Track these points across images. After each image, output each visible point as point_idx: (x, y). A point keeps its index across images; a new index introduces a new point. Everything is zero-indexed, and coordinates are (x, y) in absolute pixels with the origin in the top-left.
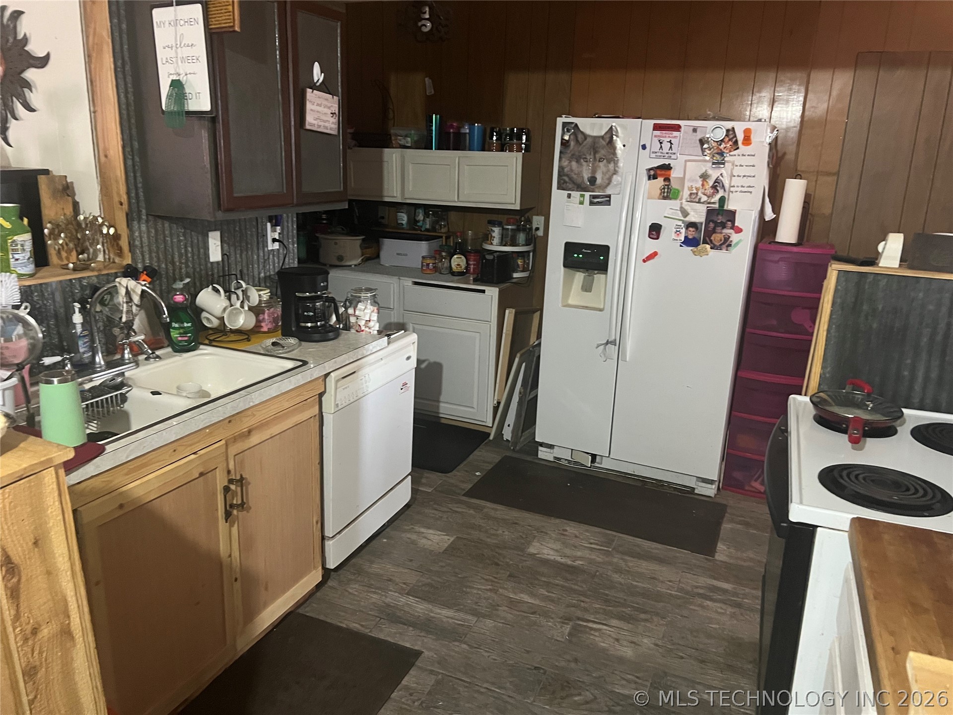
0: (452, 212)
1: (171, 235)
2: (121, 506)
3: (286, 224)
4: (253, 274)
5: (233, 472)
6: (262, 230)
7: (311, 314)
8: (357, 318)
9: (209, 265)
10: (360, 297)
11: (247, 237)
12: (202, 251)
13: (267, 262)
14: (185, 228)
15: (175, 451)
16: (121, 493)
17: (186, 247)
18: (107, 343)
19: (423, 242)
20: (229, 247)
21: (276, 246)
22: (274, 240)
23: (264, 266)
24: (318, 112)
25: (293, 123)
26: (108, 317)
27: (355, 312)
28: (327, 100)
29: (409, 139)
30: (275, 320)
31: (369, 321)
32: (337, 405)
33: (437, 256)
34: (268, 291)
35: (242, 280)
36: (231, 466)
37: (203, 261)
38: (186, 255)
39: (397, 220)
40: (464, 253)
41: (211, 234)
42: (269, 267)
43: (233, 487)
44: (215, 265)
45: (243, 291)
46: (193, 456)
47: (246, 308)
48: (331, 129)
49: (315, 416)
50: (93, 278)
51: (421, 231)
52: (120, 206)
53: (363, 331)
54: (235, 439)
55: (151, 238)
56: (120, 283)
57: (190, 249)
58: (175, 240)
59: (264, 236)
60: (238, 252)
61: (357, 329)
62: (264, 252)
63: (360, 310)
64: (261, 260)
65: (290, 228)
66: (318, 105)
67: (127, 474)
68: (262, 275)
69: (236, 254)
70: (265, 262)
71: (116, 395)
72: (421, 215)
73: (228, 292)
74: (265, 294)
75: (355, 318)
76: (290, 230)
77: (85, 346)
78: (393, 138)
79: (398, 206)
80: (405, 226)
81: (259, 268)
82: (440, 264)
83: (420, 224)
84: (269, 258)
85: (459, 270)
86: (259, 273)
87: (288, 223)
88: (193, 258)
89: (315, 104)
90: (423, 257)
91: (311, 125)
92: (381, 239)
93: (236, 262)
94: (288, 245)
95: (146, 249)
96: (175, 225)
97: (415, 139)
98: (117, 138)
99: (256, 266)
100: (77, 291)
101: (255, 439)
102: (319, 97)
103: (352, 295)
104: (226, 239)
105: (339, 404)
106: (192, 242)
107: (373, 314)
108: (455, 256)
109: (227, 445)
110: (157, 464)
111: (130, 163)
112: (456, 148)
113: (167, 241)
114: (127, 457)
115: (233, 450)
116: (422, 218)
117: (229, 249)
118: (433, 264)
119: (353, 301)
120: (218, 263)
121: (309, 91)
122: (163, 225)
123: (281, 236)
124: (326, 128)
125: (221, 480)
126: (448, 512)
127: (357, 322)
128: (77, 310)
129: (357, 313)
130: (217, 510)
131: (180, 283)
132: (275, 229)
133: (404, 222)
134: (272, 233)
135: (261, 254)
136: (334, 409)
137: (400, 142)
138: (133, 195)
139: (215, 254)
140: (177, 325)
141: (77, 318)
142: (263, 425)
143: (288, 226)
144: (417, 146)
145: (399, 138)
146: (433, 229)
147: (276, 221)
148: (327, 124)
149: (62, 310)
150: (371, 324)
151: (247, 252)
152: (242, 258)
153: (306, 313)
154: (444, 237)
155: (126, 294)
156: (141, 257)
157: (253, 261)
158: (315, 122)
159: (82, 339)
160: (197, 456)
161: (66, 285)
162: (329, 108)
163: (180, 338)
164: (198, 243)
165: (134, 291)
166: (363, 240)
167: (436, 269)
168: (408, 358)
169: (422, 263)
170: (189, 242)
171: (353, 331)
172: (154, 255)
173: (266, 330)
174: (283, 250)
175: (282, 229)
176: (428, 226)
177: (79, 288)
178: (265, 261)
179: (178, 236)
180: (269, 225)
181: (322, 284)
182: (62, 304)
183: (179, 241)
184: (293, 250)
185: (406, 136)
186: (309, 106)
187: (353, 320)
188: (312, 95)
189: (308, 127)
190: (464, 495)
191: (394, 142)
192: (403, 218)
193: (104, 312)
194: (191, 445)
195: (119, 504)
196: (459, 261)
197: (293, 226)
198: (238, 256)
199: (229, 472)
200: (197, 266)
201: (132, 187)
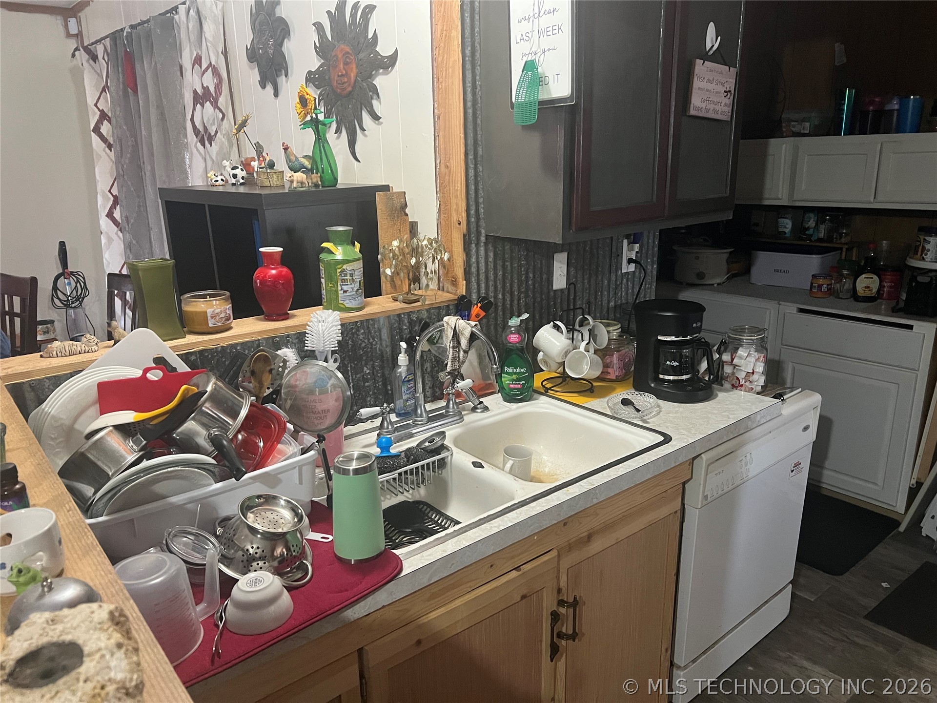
0: (857, 216)
1: (512, 259)
2: (419, 642)
3: (645, 239)
4: (602, 303)
5: (564, 590)
6: (617, 249)
7: (676, 364)
8: (735, 367)
9: (552, 294)
10: (740, 340)
11: (598, 258)
12: (545, 276)
13: (619, 288)
14: (527, 250)
15: (492, 566)
16: (420, 626)
17: (527, 273)
18: (433, 385)
19: (814, 256)
20: (576, 270)
21: (632, 267)
22: (630, 261)
23: (615, 293)
24: (707, 90)
25: (673, 109)
26: (435, 356)
27: (732, 360)
28: (721, 73)
29: (807, 124)
30: (625, 366)
31: (753, 373)
32: (706, 497)
33: (835, 275)
34: (619, 326)
35: (589, 314)
36: (563, 584)
37: (545, 290)
38: (527, 282)
39: (777, 227)
40: (878, 271)
41: (557, 256)
42: (621, 294)
43: (563, 610)
44: (559, 293)
45: (590, 330)
46: (514, 574)
47: (592, 351)
48: (722, 113)
49: (676, 512)
50: (423, 312)
51: (811, 241)
52: (458, 226)
53: (742, 386)
54: (570, 547)
55: (489, 263)
56: (447, 323)
57: (531, 275)
58: (516, 265)
59: (618, 255)
60: (586, 277)
61: (734, 382)
62: (616, 276)
63: (741, 358)
64: (613, 286)
65: (651, 245)
66: (709, 81)
67: (429, 600)
68: (612, 304)
69: (583, 279)
70: (616, 289)
71: (434, 463)
72: (812, 221)
73: (571, 330)
74: (615, 331)
75: (732, 367)
76: (651, 247)
77: (408, 392)
78: (784, 125)
79: (780, 210)
80: (788, 235)
81: (609, 295)
82: (838, 285)
83: (811, 232)
84: (621, 283)
85: (868, 293)
86: (609, 302)
87: (648, 240)
88: (534, 286)
89: (705, 80)
90: (814, 276)
91: (696, 108)
92: (753, 252)
93: (583, 289)
94: (647, 267)
95: (482, 277)
96: (517, 247)
97: (817, 123)
98: (460, 142)
99: (606, 293)
100: (405, 327)
101: (597, 546)
102: (711, 71)
103: (729, 337)
104: (573, 261)
105: (709, 497)
106: (534, 266)
107: (758, 363)
108: (864, 276)
109: (559, 555)
110: (469, 584)
111: (472, 173)
112: (875, 131)
113: (507, 266)
114: (430, 579)
115: (567, 562)
116: (814, 225)
117: (576, 273)
118: (828, 285)
119: (730, 345)
120: (562, 290)
121: (699, 62)
122: (504, 247)
123: (639, 255)
124: (716, 112)
125: (549, 603)
126: (843, 641)
127: (733, 374)
128: (403, 351)
129: (736, 361)
130: (541, 641)
131: (516, 319)
132: (633, 246)
133: (787, 231)
134: (629, 251)
135: (613, 278)
136: (702, 503)
137: (794, 129)
138: (472, 212)
139: (559, 281)
140: (510, 370)
141: (403, 359)
142: (607, 528)
143: (648, 242)
144: (819, 131)
145: (792, 123)
146: (829, 239)
147: (634, 239)
148: (718, 108)
149: (388, 349)
150: (756, 377)
151: (597, 277)
152: (590, 285)
153: (668, 363)
154: (844, 250)
155: (453, 337)
156: (476, 286)
157: (602, 287)
158: (703, 105)
159: (406, 384)
160: (520, 573)
161: (393, 321)
162: (723, 84)
163: (512, 386)
164: (541, 268)
165: (462, 334)
166: (731, 253)
167: (831, 292)
168: (806, 428)
169: (812, 284)
170: (531, 267)
171: (727, 385)
172: (491, 283)
173: (614, 378)
174: (640, 272)
175: (641, 247)
176: (822, 235)
177: (407, 324)
178: (617, 286)
179: (520, 261)
180: (625, 242)
181: (694, 325)
182: (389, 343)
183: (520, 266)
184: (652, 272)
185: (804, 120)
186: (697, 84)
187: (728, 369)
188: (702, 67)
189: (692, 112)
190: (866, 617)
191: (784, 130)
192: (787, 225)
193: (433, 351)
194: (513, 558)
195: (415, 640)
196: (867, 283)
197: (654, 242)
198: (586, 281)
199: (559, 591)
200: (538, 295)
201: (472, 203)
